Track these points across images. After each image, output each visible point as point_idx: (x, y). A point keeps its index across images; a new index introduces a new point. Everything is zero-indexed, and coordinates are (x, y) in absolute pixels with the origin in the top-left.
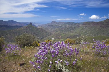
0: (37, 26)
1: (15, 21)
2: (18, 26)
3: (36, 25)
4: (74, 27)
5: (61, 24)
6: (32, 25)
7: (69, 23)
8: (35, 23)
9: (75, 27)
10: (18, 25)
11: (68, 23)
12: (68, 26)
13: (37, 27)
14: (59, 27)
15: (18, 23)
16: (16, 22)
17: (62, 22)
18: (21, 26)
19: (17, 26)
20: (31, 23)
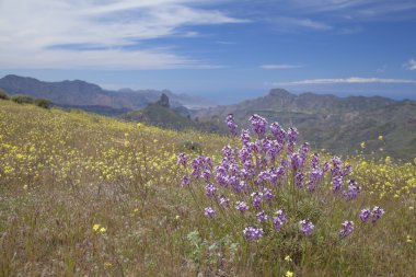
0: (195, 112)
1: (93, 85)
2: (103, 107)
3: (189, 107)
4: (383, 122)
5: (315, 108)
6: (167, 106)
7: (361, 99)
8: (184, 97)
9: (388, 125)
10: (107, 101)
11: (357, 102)
12: (352, 116)
13: (193, 118)
14: (303, 120)
15: (106, 93)
16: (99, 89)
17: (320, 96)
18: (118, 107)
19: (97, 106)
20: (164, 98)
